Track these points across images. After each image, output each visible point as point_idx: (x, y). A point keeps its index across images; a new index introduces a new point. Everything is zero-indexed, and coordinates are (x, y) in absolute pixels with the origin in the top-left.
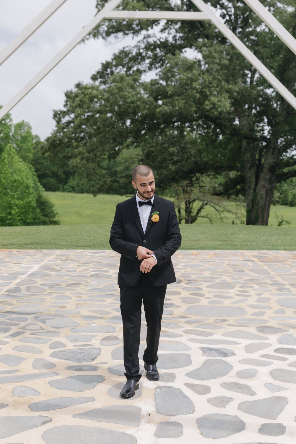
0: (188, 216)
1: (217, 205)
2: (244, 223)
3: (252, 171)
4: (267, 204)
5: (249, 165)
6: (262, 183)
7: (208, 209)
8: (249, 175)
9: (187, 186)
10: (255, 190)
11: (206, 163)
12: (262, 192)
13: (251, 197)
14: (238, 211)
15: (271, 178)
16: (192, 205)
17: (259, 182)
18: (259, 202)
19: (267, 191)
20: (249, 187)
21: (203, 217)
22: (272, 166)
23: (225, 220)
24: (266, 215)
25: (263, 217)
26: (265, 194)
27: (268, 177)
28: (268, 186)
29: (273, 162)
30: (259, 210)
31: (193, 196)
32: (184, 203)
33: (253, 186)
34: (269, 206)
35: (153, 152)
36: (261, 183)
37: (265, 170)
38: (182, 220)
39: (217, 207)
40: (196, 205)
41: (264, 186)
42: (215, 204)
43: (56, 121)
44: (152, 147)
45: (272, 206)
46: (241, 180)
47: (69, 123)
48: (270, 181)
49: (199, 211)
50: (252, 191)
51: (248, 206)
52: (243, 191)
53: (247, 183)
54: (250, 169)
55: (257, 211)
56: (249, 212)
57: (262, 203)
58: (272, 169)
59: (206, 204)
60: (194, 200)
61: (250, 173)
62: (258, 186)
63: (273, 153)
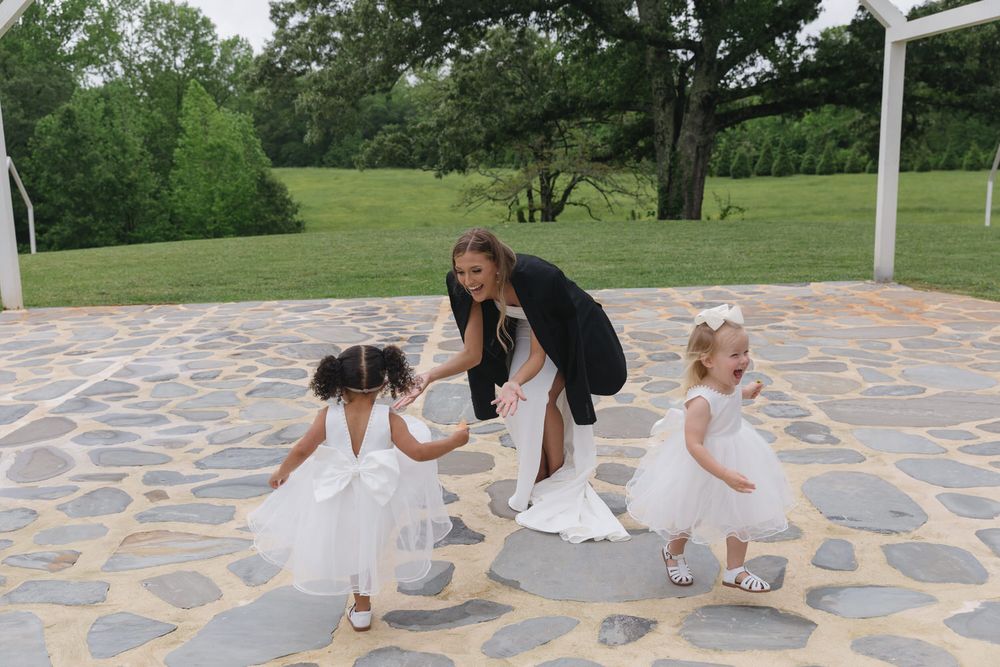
0: (547, 204)
1: (601, 180)
2: (653, 214)
3: (667, 110)
4: (699, 175)
5: (661, 99)
6: (687, 133)
7: (584, 190)
8: (661, 118)
9: (542, 147)
10: (674, 148)
11: (577, 99)
12: (687, 151)
13: (666, 163)
14: (641, 191)
15: (704, 122)
16: (554, 182)
17: (681, 132)
18: (682, 172)
19: (698, 148)
20: (662, 143)
21: (575, 204)
22: (707, 97)
23: (616, 208)
24: (696, 197)
25: (691, 201)
26: (694, 155)
27: (699, 120)
28: (699, 139)
29: (709, 91)
30: (683, 187)
31: (554, 166)
32: (538, 178)
33: (669, 141)
34: (702, 179)
35: (472, 79)
36: (685, 133)
37: (693, 107)
38: (534, 210)
39: (600, 184)
40: (561, 183)
41: (691, 139)
42: (596, 178)
43: (277, 24)
44: (471, 68)
45: (708, 179)
46: (646, 129)
47: (303, 27)
48: (704, 129)
49: (567, 192)
50: (668, 150)
51: (660, 180)
52: (650, 152)
53: (658, 134)
54: (663, 106)
55: (679, 188)
56: (664, 192)
57: (688, 173)
58: (707, 104)
59: (580, 180)
60: (557, 174)
61: (662, 114)
62: (680, 140)
63: (707, 73)
